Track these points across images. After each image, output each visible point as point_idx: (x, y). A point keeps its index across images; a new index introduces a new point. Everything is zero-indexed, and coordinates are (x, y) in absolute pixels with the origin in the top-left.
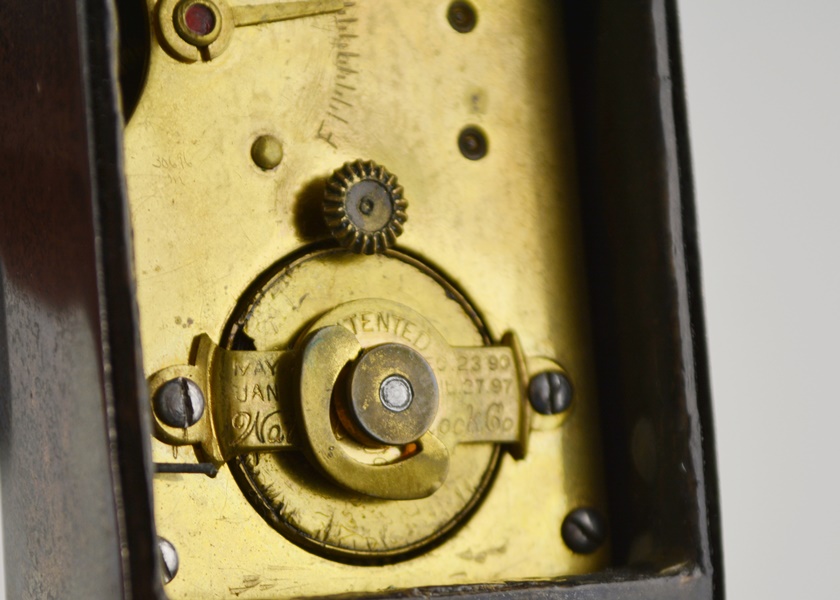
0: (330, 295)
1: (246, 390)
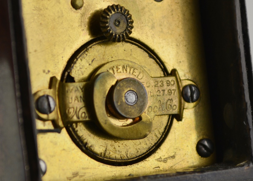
0: (103, 59)
1: (72, 98)
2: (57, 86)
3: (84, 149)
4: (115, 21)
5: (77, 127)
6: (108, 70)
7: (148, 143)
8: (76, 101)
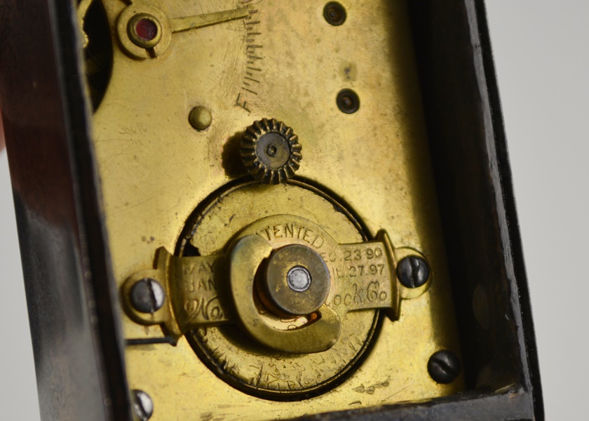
0: (251, 214)
1: (193, 284)
2: (167, 264)
3: (221, 372)
4: (268, 147)
5: (206, 334)
6: (259, 232)
7: (337, 359)
8: (202, 288)
